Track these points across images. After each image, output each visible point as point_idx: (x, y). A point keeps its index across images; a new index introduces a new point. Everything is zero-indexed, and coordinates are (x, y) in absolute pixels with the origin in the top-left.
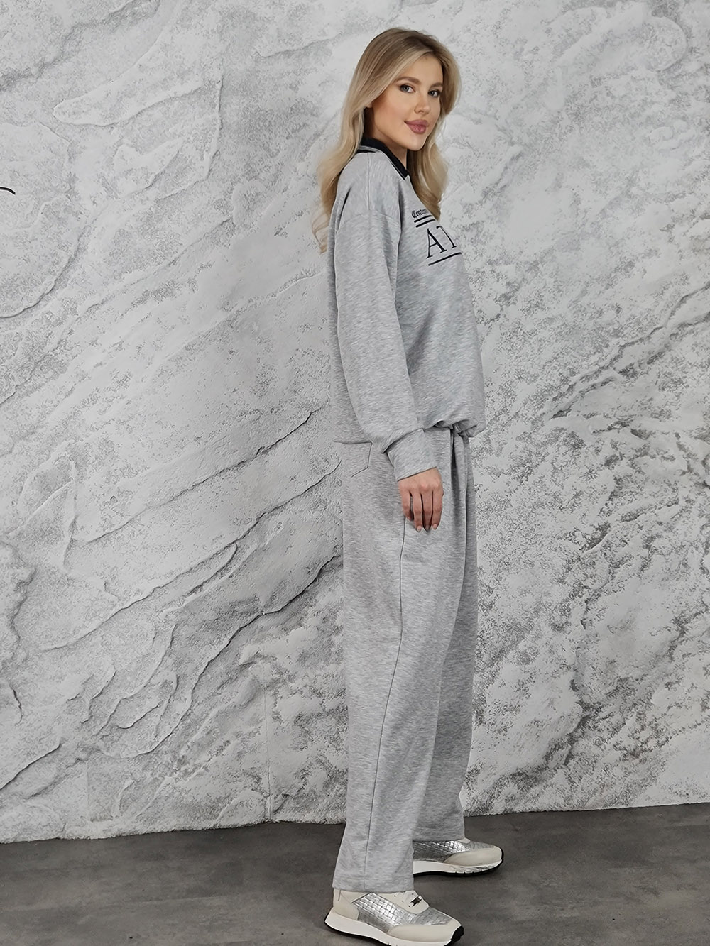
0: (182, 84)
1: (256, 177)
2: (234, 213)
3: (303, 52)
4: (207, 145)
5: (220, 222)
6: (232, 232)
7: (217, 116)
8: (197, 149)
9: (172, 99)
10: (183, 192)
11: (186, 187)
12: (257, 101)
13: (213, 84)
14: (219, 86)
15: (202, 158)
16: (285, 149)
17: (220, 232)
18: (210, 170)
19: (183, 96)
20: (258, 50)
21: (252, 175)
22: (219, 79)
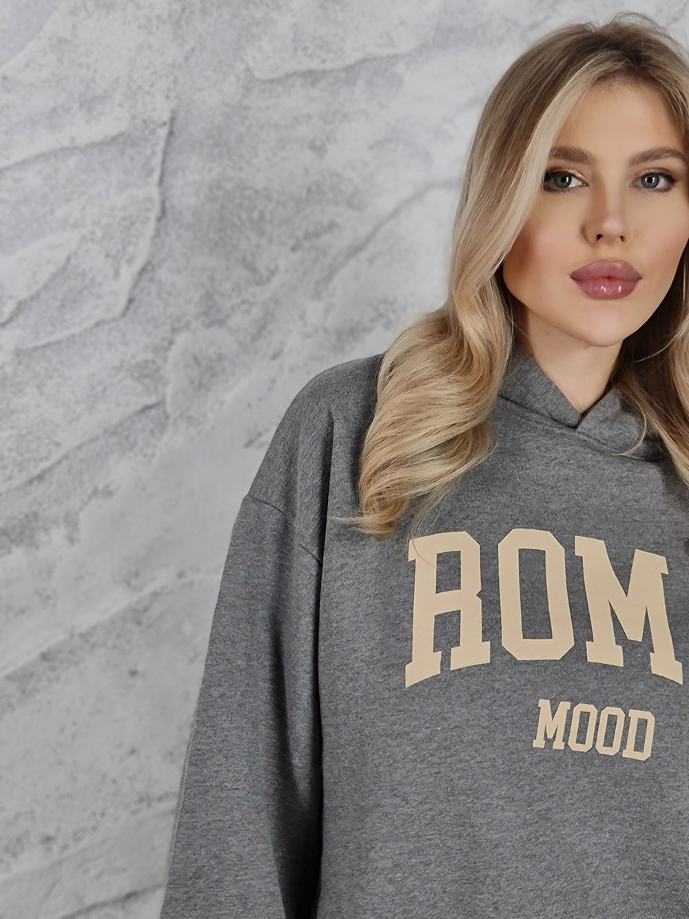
0: (88, 122)
1: (221, 323)
2: (169, 391)
3: (343, 76)
4: (131, 249)
5: (139, 407)
6: (161, 427)
7: (154, 191)
8: (107, 256)
9: (65, 152)
10: (72, 340)
11: (77, 330)
12: (241, 169)
13: (152, 126)
14: (163, 132)
15: (117, 274)
16: (287, 271)
17: (138, 427)
18: (131, 301)
19: (87, 146)
20: (251, 65)
21: (213, 315)
22: (166, 117)
